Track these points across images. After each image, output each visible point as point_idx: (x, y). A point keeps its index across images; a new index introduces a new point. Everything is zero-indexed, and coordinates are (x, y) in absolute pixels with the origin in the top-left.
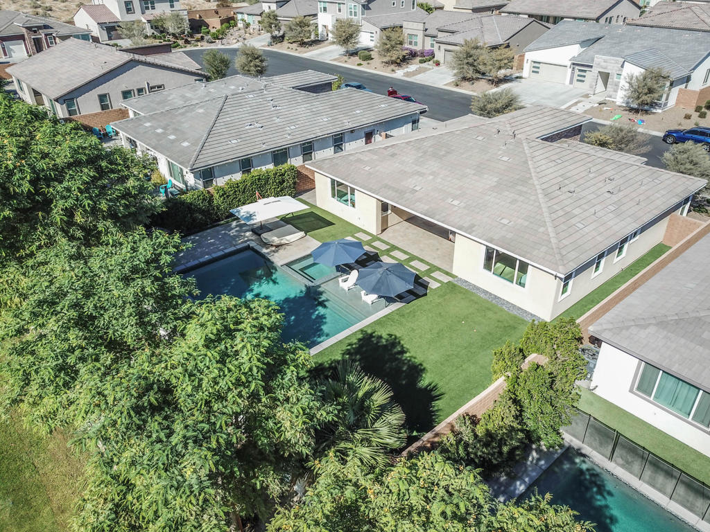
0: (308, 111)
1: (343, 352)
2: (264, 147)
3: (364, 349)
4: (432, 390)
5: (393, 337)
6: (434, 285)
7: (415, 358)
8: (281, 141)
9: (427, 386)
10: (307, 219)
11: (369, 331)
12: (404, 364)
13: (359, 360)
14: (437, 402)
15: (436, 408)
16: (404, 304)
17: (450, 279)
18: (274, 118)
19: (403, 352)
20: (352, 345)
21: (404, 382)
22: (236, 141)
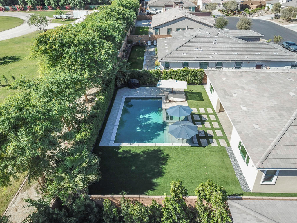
0: (231, 48)
1: (142, 151)
2: (196, 59)
3: (151, 154)
4: (155, 186)
5: (168, 156)
6: (214, 144)
7: (165, 169)
8: (206, 58)
9: (155, 183)
10: (195, 95)
11: (162, 149)
12: (158, 169)
13: (144, 157)
14: (150, 191)
15: (147, 193)
16: (189, 146)
17: (226, 146)
18: (211, 48)
19: (164, 164)
20: (149, 150)
21: (149, 176)
22: (186, 54)
